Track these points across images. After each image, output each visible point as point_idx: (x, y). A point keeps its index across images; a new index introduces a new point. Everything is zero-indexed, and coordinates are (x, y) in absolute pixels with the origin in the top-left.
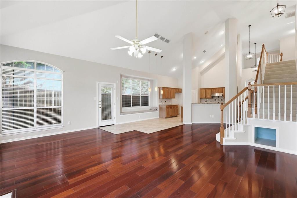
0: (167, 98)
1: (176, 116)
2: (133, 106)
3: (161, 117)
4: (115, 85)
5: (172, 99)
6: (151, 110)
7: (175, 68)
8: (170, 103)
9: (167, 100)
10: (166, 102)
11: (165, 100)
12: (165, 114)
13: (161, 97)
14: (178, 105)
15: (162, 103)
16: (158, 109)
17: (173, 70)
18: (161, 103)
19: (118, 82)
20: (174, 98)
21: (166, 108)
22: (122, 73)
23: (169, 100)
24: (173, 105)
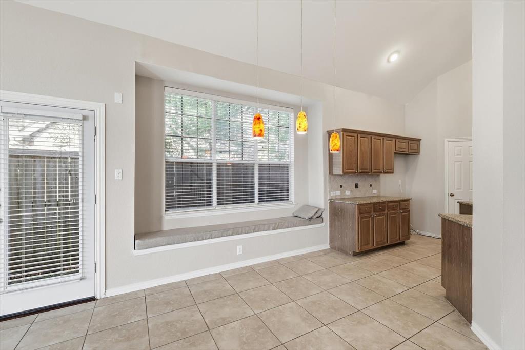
0: (364, 173)
1: (402, 244)
2: (220, 203)
3: (337, 248)
4: (99, 109)
5: (384, 178)
6: (298, 219)
7: (398, 52)
8: (375, 192)
9: (363, 183)
10: (357, 186)
11: (356, 180)
12: (352, 236)
13: (338, 170)
14: (408, 200)
15: (343, 193)
16: (326, 216)
17: (388, 61)
18: (338, 193)
19: (117, 98)
20: (390, 171)
21: (360, 213)
22: (137, 61)
23: (370, 180)
24: (388, 202)
